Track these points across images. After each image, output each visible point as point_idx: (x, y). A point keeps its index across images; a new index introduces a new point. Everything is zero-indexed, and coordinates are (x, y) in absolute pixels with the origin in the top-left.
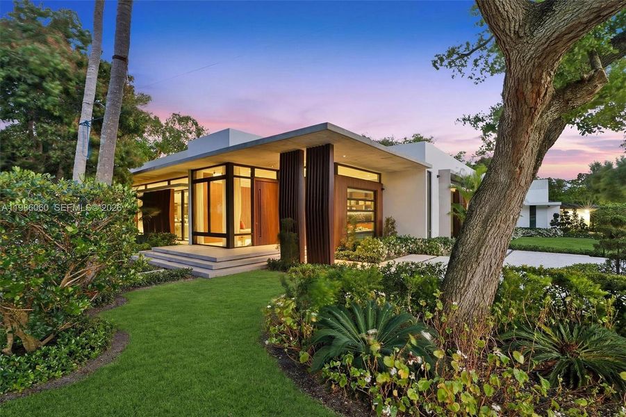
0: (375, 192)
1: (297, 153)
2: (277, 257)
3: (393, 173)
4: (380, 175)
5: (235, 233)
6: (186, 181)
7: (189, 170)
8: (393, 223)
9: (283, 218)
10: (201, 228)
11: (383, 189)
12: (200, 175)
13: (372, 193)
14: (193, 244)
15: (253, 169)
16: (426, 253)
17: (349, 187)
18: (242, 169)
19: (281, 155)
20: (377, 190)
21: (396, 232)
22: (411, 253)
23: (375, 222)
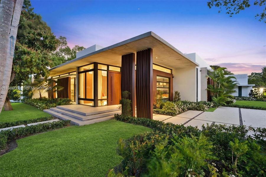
0: (170, 79)
1: (132, 55)
2: (120, 112)
3: (178, 69)
4: (171, 70)
5: (98, 99)
6: (75, 73)
7: (76, 67)
8: (178, 94)
9: (123, 91)
10: (82, 96)
11: (173, 77)
12: (82, 69)
13: (168, 79)
14: (78, 104)
15: (108, 66)
16: (197, 110)
17: (157, 76)
18: (102, 65)
19: (122, 56)
20: (170, 77)
21: (180, 99)
22: (189, 110)
23: (169, 93)
